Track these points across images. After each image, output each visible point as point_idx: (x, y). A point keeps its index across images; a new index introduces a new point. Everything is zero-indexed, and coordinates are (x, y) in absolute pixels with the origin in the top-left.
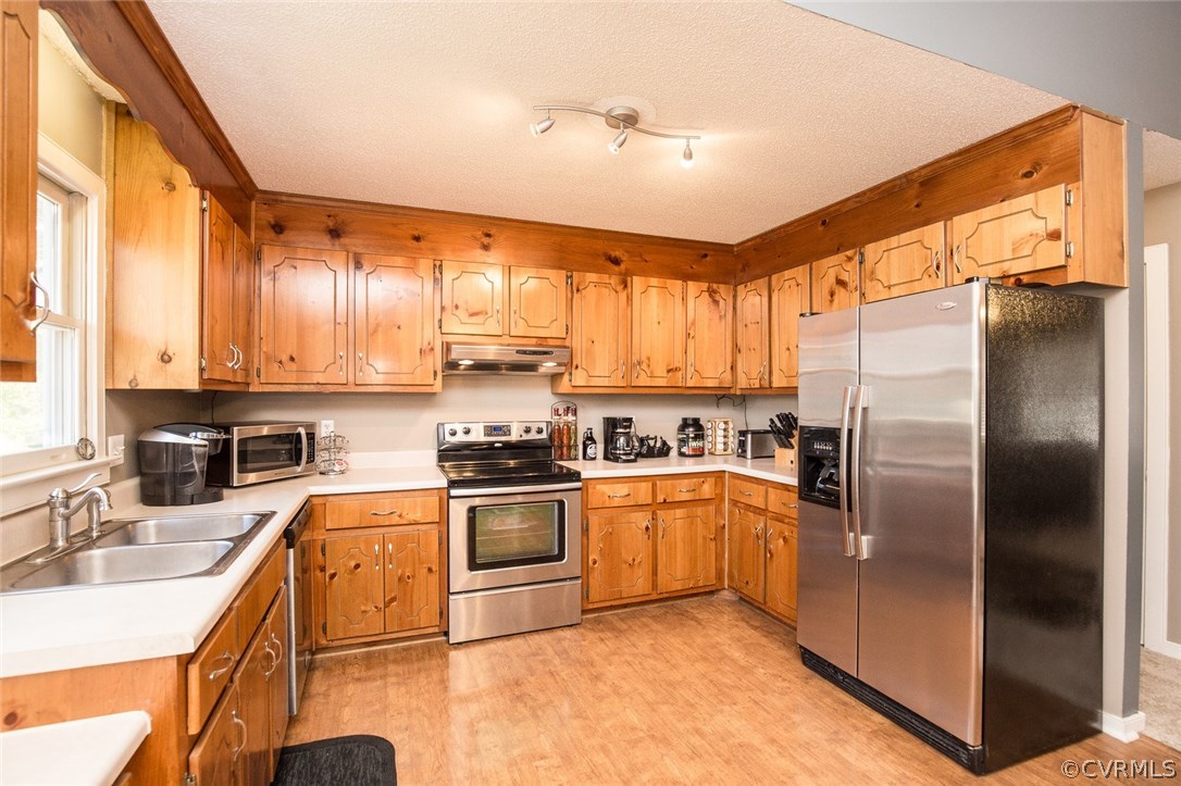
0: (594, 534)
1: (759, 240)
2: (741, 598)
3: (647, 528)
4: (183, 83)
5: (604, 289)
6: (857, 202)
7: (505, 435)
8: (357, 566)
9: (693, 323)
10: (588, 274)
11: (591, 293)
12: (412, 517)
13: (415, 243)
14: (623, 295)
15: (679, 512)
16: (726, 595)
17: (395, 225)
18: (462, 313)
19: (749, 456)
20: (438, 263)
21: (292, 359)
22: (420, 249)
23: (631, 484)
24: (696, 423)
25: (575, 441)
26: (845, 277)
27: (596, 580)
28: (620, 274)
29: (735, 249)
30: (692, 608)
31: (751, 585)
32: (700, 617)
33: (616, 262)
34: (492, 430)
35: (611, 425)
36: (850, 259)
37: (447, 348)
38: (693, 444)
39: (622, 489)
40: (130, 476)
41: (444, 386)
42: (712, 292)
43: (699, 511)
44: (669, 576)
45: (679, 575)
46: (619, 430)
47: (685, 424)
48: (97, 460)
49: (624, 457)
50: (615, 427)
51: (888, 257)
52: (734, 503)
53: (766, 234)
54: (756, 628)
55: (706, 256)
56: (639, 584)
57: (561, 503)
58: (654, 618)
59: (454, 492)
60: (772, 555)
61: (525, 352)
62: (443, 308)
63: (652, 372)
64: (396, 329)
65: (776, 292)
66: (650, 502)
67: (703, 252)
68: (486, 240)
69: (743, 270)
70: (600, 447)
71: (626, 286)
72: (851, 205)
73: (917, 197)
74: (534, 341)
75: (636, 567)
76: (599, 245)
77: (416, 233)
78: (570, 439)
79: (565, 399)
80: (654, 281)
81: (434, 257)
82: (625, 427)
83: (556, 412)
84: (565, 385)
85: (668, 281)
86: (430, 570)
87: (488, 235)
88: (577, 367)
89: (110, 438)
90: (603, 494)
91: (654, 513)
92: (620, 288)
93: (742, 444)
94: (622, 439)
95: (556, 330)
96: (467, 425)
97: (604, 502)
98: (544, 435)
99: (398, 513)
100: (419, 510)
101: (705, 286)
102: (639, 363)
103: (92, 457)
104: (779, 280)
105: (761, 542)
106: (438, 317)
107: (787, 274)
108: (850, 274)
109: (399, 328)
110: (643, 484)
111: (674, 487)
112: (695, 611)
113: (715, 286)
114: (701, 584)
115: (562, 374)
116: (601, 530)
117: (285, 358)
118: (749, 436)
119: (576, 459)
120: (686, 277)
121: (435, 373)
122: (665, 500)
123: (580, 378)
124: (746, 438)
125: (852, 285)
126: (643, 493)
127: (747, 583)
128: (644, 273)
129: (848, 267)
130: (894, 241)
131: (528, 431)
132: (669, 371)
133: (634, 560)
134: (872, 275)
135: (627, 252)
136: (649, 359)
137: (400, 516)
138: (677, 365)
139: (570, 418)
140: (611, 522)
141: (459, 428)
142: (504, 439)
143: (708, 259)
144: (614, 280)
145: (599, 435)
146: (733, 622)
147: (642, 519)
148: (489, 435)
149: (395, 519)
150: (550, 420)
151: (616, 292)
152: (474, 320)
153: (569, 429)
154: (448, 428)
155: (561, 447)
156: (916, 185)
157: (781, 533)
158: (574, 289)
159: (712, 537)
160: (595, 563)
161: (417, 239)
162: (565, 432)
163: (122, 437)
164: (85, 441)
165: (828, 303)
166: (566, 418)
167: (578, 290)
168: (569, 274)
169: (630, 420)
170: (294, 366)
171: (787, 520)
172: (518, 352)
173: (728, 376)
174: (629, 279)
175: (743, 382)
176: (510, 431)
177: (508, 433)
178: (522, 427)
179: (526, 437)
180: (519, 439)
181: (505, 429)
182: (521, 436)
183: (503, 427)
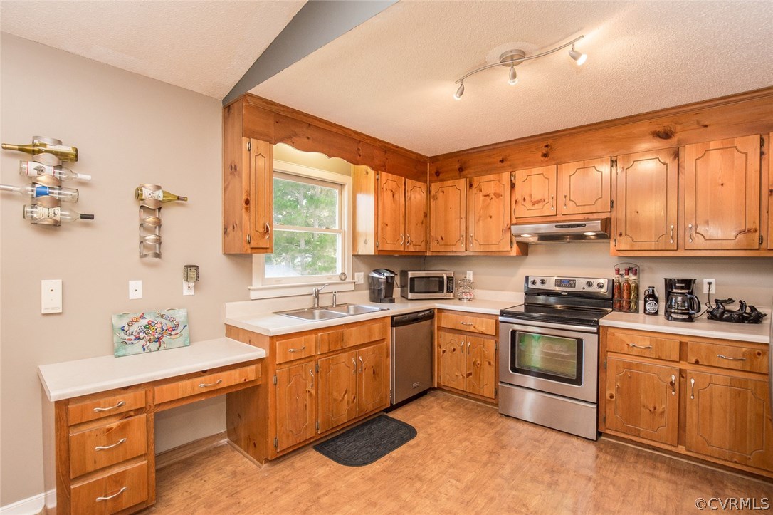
3: (672, 383)
4: (354, 135)
7: (571, 287)
8: (454, 350)
12: (481, 329)
13: (500, 164)
14: (673, 166)
17: (489, 156)
18: (528, 204)
20: (514, 173)
21: (442, 239)
23: (653, 339)
25: (636, 296)
27: (613, 412)
34: (559, 283)
39: (642, 341)
40: (366, 290)
44: (701, 438)
48: (347, 281)
56: (661, 432)
57: (580, 342)
59: (503, 319)
61: (562, 226)
62: (516, 202)
64: (489, 218)
66: (677, 360)
68: (545, 150)
70: (662, 303)
71: (676, 156)
74: (582, 217)
77: (502, 158)
78: (630, 294)
79: (626, 260)
81: (511, 170)
83: (618, 272)
84: (612, 250)
85: (738, 140)
86: (490, 363)
87: (547, 146)
88: (620, 235)
89: (356, 274)
90: (622, 342)
92: (669, 160)
95: (601, 206)
96: (542, 278)
97: (622, 349)
98: (605, 290)
99: (474, 325)
100: (484, 326)
103: (345, 279)
109: (491, 217)
111: (710, 351)
116: (619, 372)
117: (440, 239)
119: (635, 312)
121: (511, 243)
122: (697, 362)
123: (623, 244)
126: (669, 350)
131: (590, 285)
132: (738, 233)
133: (655, 408)
137: (475, 327)
139: (632, 277)
141: (538, 280)
142: (570, 289)
144: (663, 154)
148: (559, 286)
149: (473, 329)
150: (611, 277)
151: (665, 163)
152: (536, 207)
153: (630, 286)
154: (531, 279)
160: (612, 396)
161: (501, 161)
162: (625, 288)
163: (363, 273)
164: (343, 274)
166: (627, 277)
167: (622, 170)
168: (615, 158)
169: (693, 282)
170: (443, 243)
172: (556, 226)
174: (681, 148)
176: (575, 284)
177: (573, 285)
178: (584, 281)
179: (588, 289)
180: (582, 290)
181: (572, 282)
182: (584, 288)
183: (570, 280)
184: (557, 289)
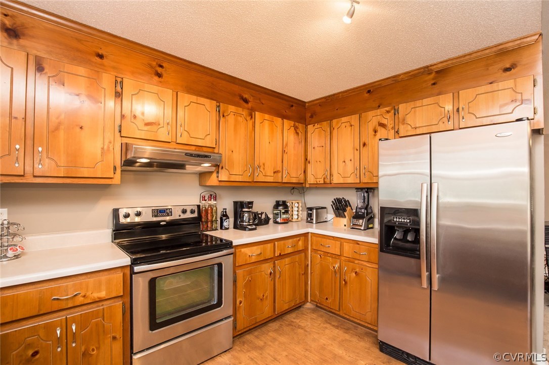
0: (241, 283)
1: (324, 100)
2: (317, 306)
3: (271, 273)
5: (239, 118)
6: (393, 81)
7: (168, 215)
8: (36, 353)
9: (287, 145)
10: (229, 106)
11: (231, 119)
12: (96, 295)
13: (98, 59)
14: (250, 123)
15: (287, 260)
16: (309, 305)
18: (139, 123)
19: (314, 222)
20: (119, 80)
22: (102, 65)
23: (262, 246)
24: (284, 204)
25: (216, 217)
26: (385, 121)
27: (241, 314)
28: (248, 109)
29: (307, 105)
30: (294, 318)
31: (329, 301)
32: (302, 325)
33: (246, 101)
34: (158, 212)
35: (239, 207)
36: (388, 112)
37: (126, 148)
38: (284, 216)
39: (256, 250)
41: (122, 179)
42: (296, 128)
43: (297, 257)
44: (282, 302)
45: (287, 300)
46: (244, 210)
47: (277, 205)
49: (249, 227)
50: (242, 207)
51: (415, 112)
52: (315, 251)
53: (329, 96)
54: (337, 327)
55: (292, 106)
56: (266, 311)
57: (220, 265)
58: (276, 331)
59: (137, 269)
60: (346, 283)
61: (191, 155)
62: (123, 117)
63: (265, 173)
64: (78, 129)
65: (336, 129)
66: (272, 257)
67: (291, 104)
68: (159, 70)
69: (312, 117)
70: (232, 220)
71: (252, 117)
72: (390, 82)
73: (433, 79)
74: (193, 148)
75: (264, 300)
76: (236, 88)
77: (100, 52)
78: (212, 216)
79: (211, 189)
80: (267, 116)
81: (115, 74)
82: (249, 208)
83: (204, 198)
84: (213, 180)
85: (275, 118)
86: (114, 338)
87: (161, 66)
88: (222, 168)
90: (246, 254)
91: (274, 263)
92: (248, 118)
93: (310, 215)
94: (246, 215)
95: (209, 142)
96: (138, 209)
97: (246, 261)
98: (196, 215)
99: (83, 294)
100: (103, 287)
101: (292, 123)
102: (259, 167)
104: (337, 123)
105: (338, 276)
106: (118, 122)
107: (344, 119)
108: (388, 120)
109: (81, 128)
110: (269, 245)
111: (284, 244)
112: (297, 321)
113: (297, 124)
114: (298, 302)
115: (211, 173)
116: (244, 279)
118: (315, 211)
119: (216, 229)
120: (284, 117)
121: (115, 168)
122: (280, 254)
123: (224, 176)
124: (313, 212)
125: (390, 126)
126: (268, 251)
127: (327, 299)
128: (262, 111)
129: (388, 116)
130: (418, 103)
131: (184, 211)
132: (274, 173)
133: (263, 296)
134: (404, 122)
135: (253, 96)
136: (264, 164)
137: (84, 296)
138: (278, 169)
139: (213, 202)
140: (250, 273)
141: (132, 212)
142: (168, 218)
143: (294, 108)
144: (245, 113)
145: (231, 213)
146: (322, 325)
147: (267, 268)
148: (156, 216)
149: (80, 300)
150: (198, 204)
151: (247, 120)
152: (149, 128)
153: (212, 209)
154: (122, 213)
155: (207, 222)
156: (434, 73)
157: (353, 269)
158: (221, 115)
159: (303, 273)
160: (241, 303)
161: (101, 56)
162: (210, 211)
165: (372, 136)
166: (210, 202)
167: (223, 116)
168: (218, 104)
169: (251, 203)
171: (356, 262)
172: (186, 154)
173: (302, 176)
174: (253, 113)
175: (311, 180)
176: (171, 212)
177: (170, 214)
178: (180, 209)
179: (183, 216)
180: (178, 218)
181: (168, 211)
182: (180, 216)
183: (167, 209)
184: (155, 219)
